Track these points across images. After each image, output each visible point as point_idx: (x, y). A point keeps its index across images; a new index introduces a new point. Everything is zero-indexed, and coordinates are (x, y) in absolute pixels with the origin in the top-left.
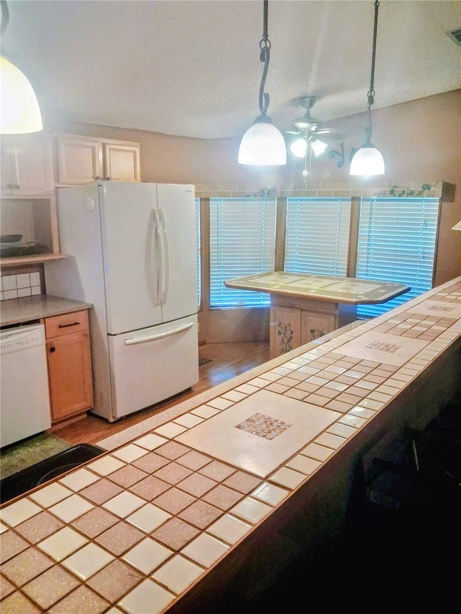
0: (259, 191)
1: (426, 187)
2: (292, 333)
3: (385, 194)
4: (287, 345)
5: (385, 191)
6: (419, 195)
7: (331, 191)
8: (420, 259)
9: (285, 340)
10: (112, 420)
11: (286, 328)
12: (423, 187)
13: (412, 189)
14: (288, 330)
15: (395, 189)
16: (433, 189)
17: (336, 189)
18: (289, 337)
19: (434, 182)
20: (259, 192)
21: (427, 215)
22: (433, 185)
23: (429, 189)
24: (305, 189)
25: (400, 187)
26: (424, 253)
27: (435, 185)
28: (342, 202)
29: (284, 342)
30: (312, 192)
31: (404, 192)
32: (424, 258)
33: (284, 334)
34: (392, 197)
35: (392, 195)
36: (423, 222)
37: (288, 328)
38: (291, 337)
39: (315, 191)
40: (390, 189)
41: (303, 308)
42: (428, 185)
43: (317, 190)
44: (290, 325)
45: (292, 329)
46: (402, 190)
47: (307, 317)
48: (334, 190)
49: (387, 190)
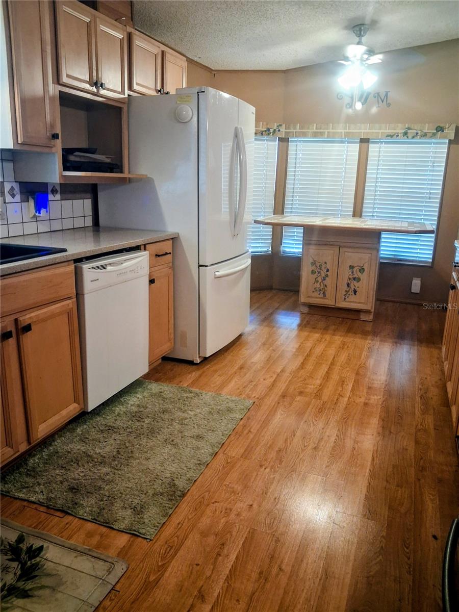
0: (265, 129)
1: (440, 129)
2: (328, 270)
3: (397, 136)
4: (322, 283)
5: (399, 133)
6: (432, 137)
7: (342, 132)
8: (426, 199)
9: (320, 279)
10: (198, 361)
11: (320, 266)
12: (436, 130)
13: (426, 131)
14: (323, 268)
15: (409, 131)
16: (446, 131)
17: (348, 131)
18: (324, 276)
19: (447, 125)
20: (266, 131)
21: (435, 157)
22: (447, 127)
23: (443, 131)
24: (313, 129)
25: (414, 129)
26: (430, 193)
27: (448, 128)
28: (349, 145)
29: (318, 281)
30: (321, 132)
31: (417, 133)
32: (430, 198)
33: (319, 272)
34: (405, 139)
35: (405, 137)
36: (431, 164)
37: (323, 266)
38: (327, 276)
39: (325, 132)
40: (404, 131)
41: (341, 244)
42: (442, 128)
43: (326, 131)
44: (326, 263)
45: (328, 267)
46: (416, 131)
47: (346, 253)
48: (345, 131)
49: (400, 131)
